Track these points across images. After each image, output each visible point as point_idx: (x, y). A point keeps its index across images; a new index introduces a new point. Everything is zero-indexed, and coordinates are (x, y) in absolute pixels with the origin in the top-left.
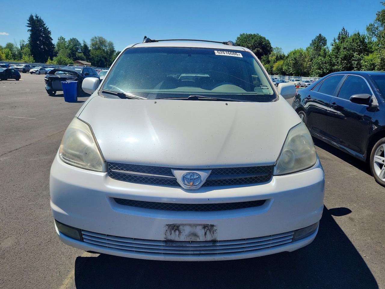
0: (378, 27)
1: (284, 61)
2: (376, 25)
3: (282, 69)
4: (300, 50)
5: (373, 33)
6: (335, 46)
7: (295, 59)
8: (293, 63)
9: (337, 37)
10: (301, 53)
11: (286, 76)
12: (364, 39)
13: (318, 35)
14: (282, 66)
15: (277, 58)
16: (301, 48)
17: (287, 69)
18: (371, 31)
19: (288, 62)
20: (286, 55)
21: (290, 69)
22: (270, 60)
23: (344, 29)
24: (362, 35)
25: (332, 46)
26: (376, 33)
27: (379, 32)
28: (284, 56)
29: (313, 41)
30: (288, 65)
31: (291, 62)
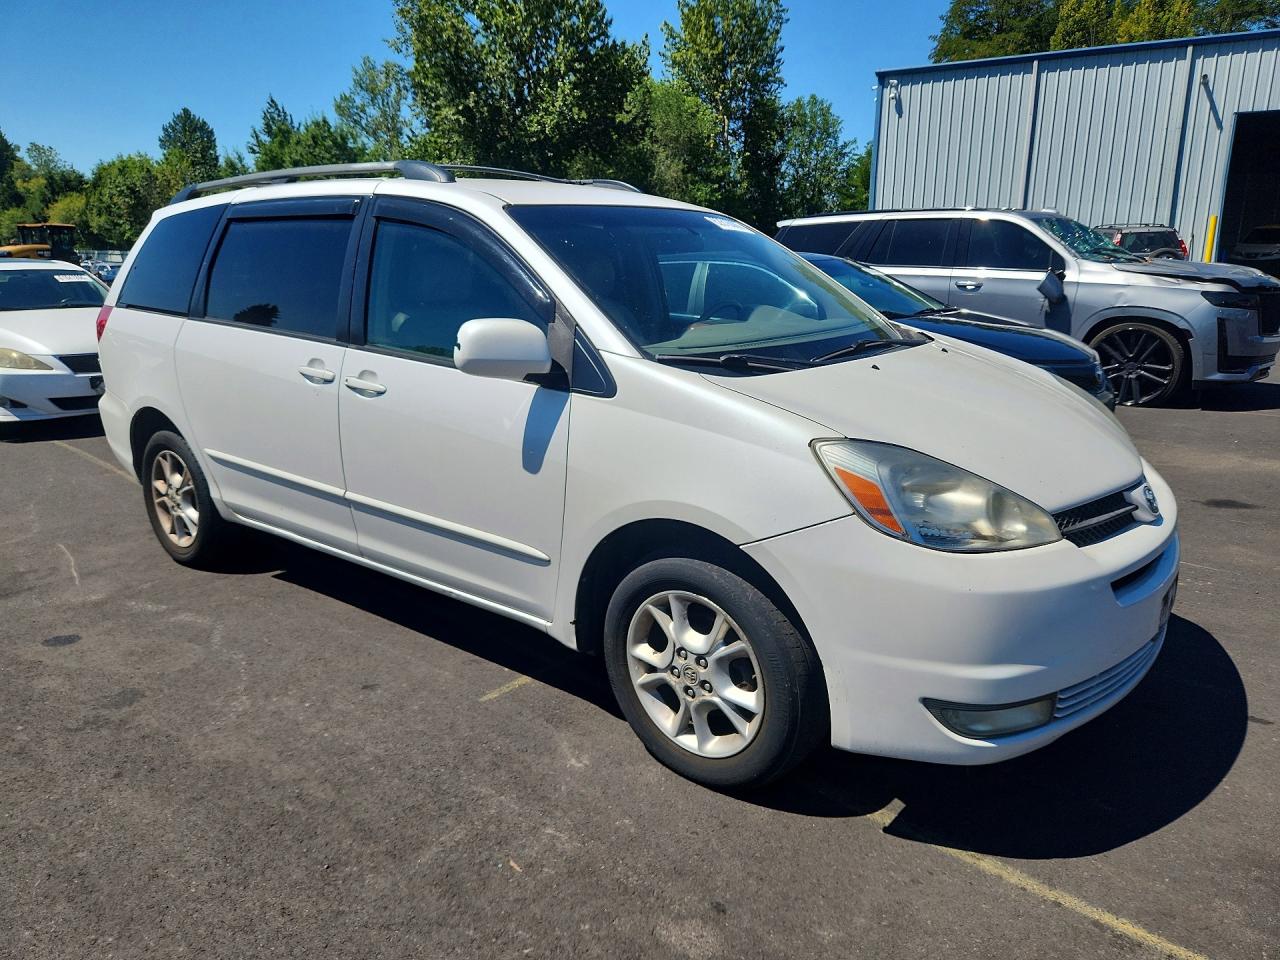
0: (363, 106)
1: (88, 198)
2: (358, 102)
3: (89, 227)
4: (137, 159)
5: (355, 122)
6: (266, 154)
7: (133, 191)
8: (129, 206)
9: (260, 125)
10: (148, 171)
11: (110, 252)
12: (344, 139)
13: (179, 111)
14: (83, 213)
15: (50, 184)
16: (142, 153)
17: (107, 227)
18: (349, 116)
19: (106, 198)
20: (89, 175)
21: (120, 225)
22: (21, 190)
23: (272, 101)
24: (336, 127)
25: (252, 155)
26: (364, 122)
27: (369, 119)
28: (80, 179)
29: (167, 130)
30: (110, 213)
31: (119, 200)
